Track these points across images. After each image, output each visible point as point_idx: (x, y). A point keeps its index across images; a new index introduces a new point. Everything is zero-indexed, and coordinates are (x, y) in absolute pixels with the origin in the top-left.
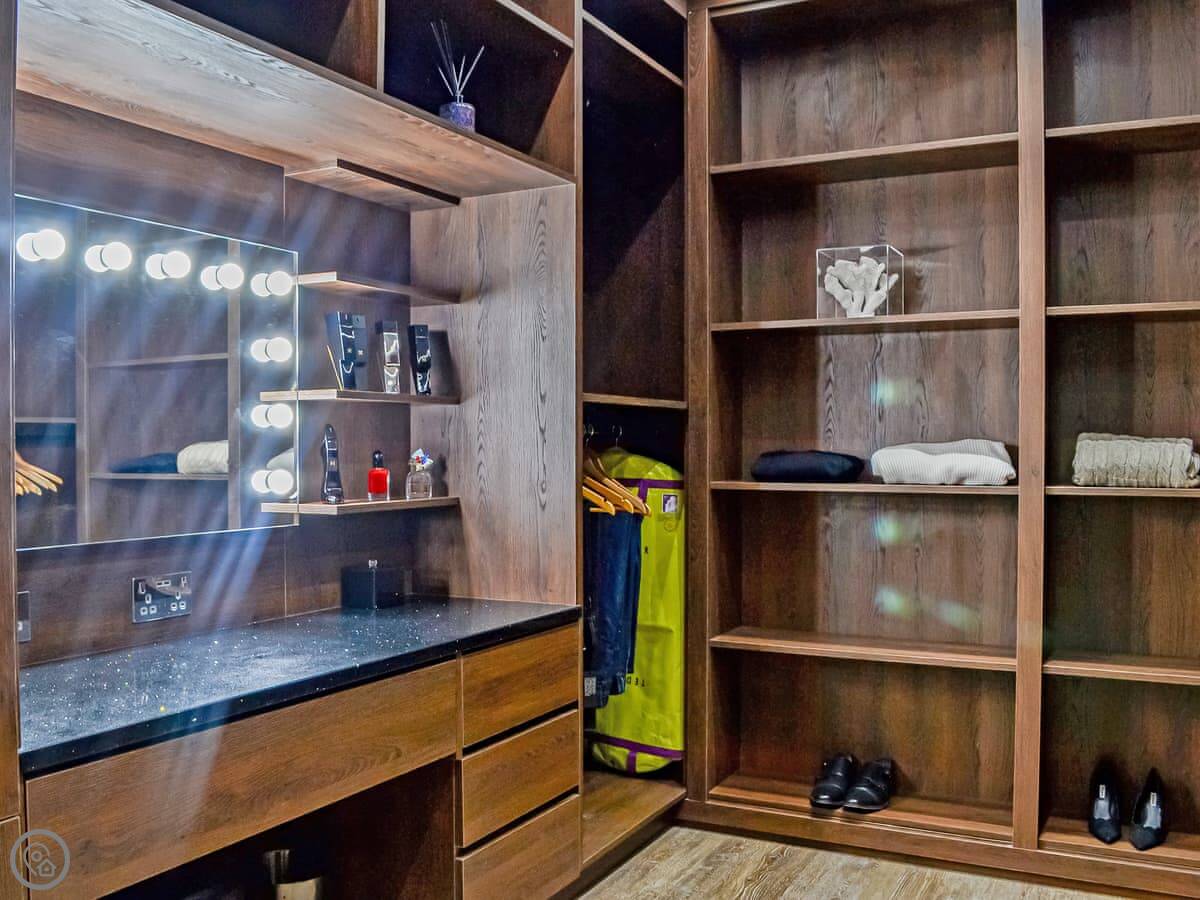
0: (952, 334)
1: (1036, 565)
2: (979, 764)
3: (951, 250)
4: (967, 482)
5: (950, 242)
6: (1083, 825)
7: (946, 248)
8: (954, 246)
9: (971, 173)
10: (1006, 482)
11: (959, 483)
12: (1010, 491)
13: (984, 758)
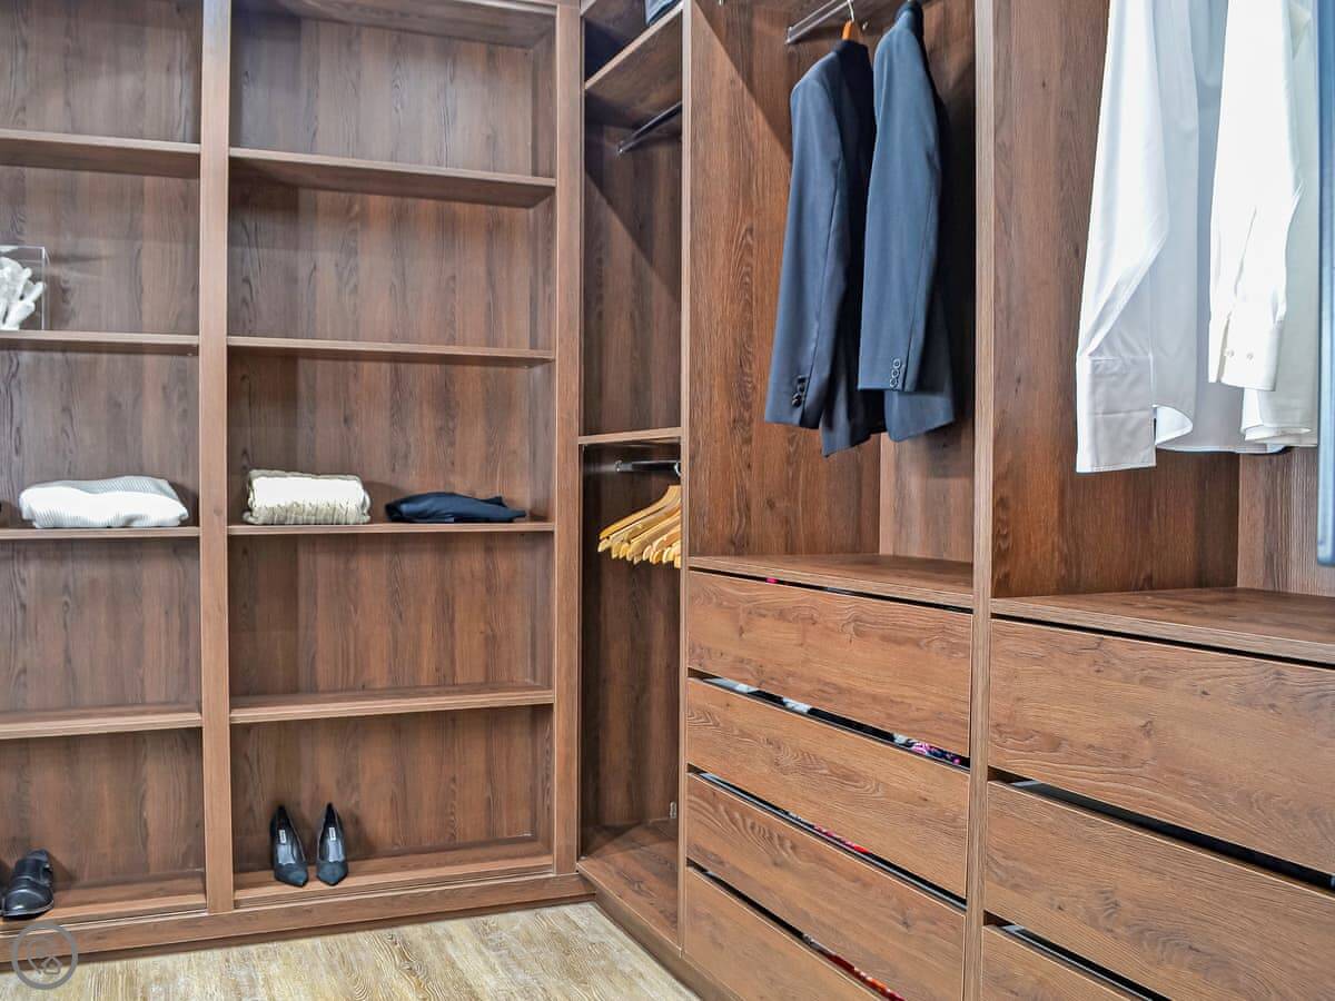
0: (105, 357)
1: (220, 609)
2: (147, 835)
3: (104, 262)
4: (136, 524)
5: (104, 252)
6: (269, 875)
7: (98, 258)
8: (107, 258)
9: (127, 179)
10: (179, 523)
11: (128, 523)
12: (189, 531)
13: (152, 826)
